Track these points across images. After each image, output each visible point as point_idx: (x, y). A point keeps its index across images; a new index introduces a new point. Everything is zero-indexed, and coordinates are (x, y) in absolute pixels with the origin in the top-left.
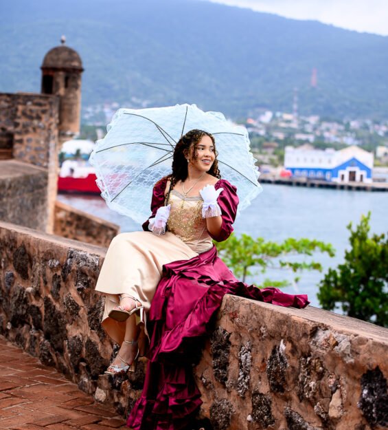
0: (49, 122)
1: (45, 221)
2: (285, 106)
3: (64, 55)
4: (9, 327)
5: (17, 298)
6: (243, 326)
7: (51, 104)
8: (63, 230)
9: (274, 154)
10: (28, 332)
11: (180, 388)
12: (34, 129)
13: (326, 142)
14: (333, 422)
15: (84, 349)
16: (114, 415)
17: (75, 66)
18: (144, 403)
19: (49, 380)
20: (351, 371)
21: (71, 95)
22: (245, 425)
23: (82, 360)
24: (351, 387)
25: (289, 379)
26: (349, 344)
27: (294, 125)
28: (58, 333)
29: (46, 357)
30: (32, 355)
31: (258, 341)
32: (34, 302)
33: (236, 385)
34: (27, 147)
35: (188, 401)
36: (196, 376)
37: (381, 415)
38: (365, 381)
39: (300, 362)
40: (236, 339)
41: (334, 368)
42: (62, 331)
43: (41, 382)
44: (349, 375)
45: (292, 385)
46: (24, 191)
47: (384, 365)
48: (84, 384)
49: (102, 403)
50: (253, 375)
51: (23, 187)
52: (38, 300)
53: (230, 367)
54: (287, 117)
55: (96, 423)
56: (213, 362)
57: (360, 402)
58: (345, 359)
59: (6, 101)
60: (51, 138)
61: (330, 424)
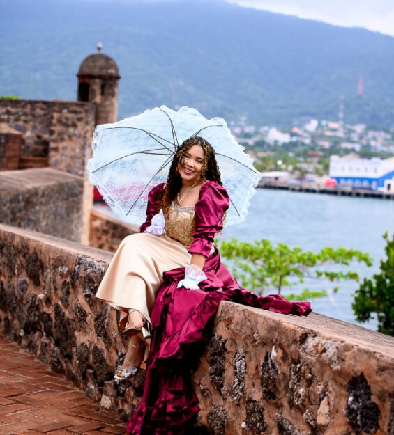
0: (85, 130)
1: (80, 230)
2: (330, 115)
3: (101, 63)
4: (22, 334)
5: (29, 305)
6: (237, 332)
7: (86, 111)
8: (99, 238)
9: (319, 162)
10: (39, 339)
11: (178, 394)
12: (70, 137)
13: (373, 151)
14: (321, 430)
15: (91, 356)
16: (118, 422)
17: (111, 74)
18: (144, 410)
19: (56, 387)
20: (338, 378)
21: (108, 103)
22: (240, 432)
23: (90, 367)
24: (338, 394)
25: (280, 386)
26: (335, 350)
27: (340, 134)
28: (67, 340)
29: (56, 364)
30: (43, 362)
31: (251, 348)
32: (45, 309)
33: (231, 392)
34: (62, 155)
35: (185, 407)
36: (195, 383)
37: (365, 422)
38: (351, 388)
39: (291, 369)
40: (232, 345)
41: (323, 375)
42: (71, 338)
43: (48, 389)
44: (336, 382)
45: (283, 392)
46: (58, 199)
47: (368, 372)
48: (90, 391)
49: (107, 410)
50: (247, 382)
51: (57, 195)
52: (49, 307)
53: (225, 374)
54: (333, 125)
55: (99, 429)
56: (210, 369)
57: (346, 409)
58: (332, 366)
59: (42, 109)
60: (87, 146)
61: (318, 432)
